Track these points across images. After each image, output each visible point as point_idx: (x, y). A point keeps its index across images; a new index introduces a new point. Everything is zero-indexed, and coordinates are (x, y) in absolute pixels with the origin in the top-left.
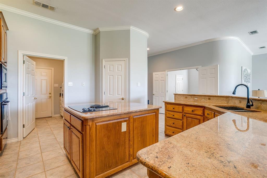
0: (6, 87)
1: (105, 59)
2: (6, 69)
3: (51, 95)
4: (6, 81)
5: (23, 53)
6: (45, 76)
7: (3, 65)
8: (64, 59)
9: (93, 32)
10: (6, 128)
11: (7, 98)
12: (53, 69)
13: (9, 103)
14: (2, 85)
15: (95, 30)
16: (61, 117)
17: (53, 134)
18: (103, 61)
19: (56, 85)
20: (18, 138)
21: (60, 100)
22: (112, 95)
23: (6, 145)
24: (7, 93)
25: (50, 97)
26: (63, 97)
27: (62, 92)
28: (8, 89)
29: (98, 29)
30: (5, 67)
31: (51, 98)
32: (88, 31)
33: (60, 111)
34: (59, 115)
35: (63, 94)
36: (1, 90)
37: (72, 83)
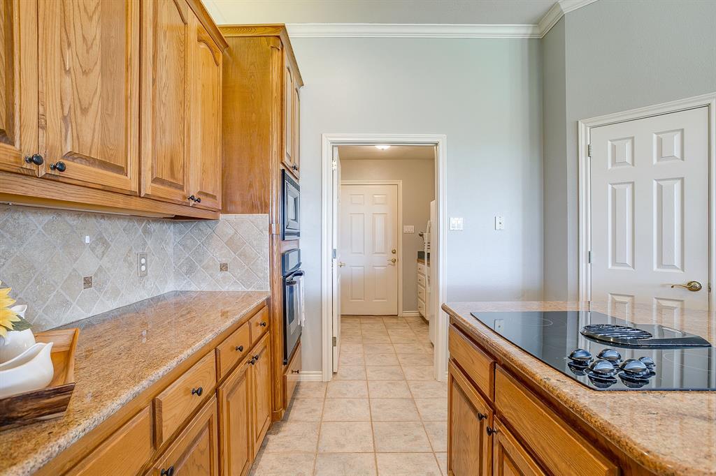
0: (298, 234)
1: (588, 120)
2: (298, 188)
3: (395, 256)
4: (296, 220)
5: (331, 139)
6: (382, 204)
7: (286, 172)
8: (435, 140)
9: (530, 31)
10: (298, 344)
11: (299, 265)
12: (400, 183)
13: (301, 278)
14: (286, 230)
15: (537, 22)
16: (420, 320)
17: (405, 379)
18: (582, 126)
19: (410, 229)
20: (322, 374)
21: (419, 271)
22: (628, 268)
23: (297, 386)
24: (299, 251)
25: (394, 261)
26: (429, 264)
27: (426, 247)
28: (302, 239)
29: (555, 6)
30: (294, 179)
31: (396, 263)
32: (512, 31)
33: (417, 301)
34: (414, 314)
35: (429, 254)
36: (283, 242)
37: (461, 219)
